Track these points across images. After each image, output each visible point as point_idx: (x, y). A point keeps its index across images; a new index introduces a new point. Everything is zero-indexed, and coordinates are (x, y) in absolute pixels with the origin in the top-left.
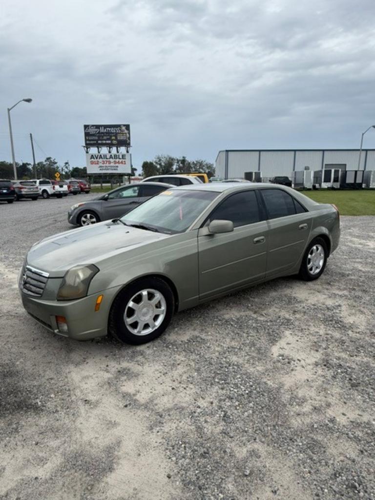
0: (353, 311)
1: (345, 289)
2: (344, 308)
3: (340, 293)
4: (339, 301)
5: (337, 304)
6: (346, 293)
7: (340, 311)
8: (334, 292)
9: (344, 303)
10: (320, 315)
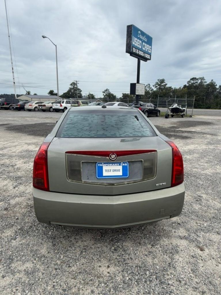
0: (5, 188)
1: (15, 206)
2: (11, 188)
3: (17, 199)
4: (16, 191)
5: (17, 188)
6: (13, 202)
7: (13, 185)
8: (23, 198)
9: (12, 191)
10: (24, 179)
